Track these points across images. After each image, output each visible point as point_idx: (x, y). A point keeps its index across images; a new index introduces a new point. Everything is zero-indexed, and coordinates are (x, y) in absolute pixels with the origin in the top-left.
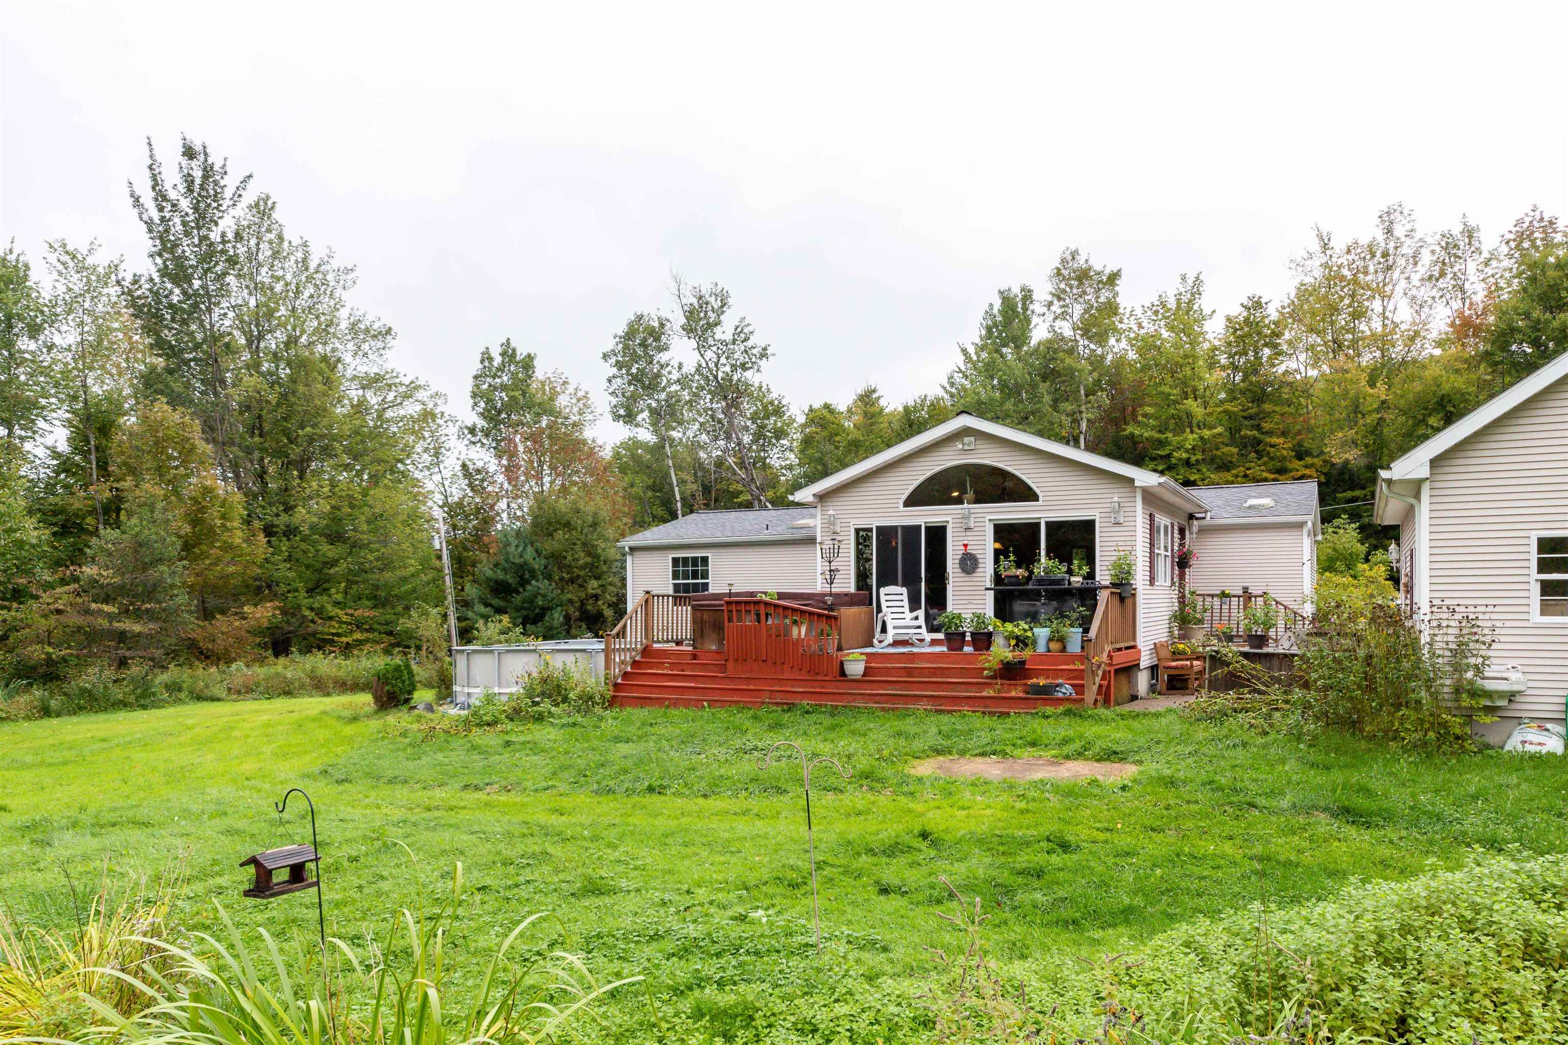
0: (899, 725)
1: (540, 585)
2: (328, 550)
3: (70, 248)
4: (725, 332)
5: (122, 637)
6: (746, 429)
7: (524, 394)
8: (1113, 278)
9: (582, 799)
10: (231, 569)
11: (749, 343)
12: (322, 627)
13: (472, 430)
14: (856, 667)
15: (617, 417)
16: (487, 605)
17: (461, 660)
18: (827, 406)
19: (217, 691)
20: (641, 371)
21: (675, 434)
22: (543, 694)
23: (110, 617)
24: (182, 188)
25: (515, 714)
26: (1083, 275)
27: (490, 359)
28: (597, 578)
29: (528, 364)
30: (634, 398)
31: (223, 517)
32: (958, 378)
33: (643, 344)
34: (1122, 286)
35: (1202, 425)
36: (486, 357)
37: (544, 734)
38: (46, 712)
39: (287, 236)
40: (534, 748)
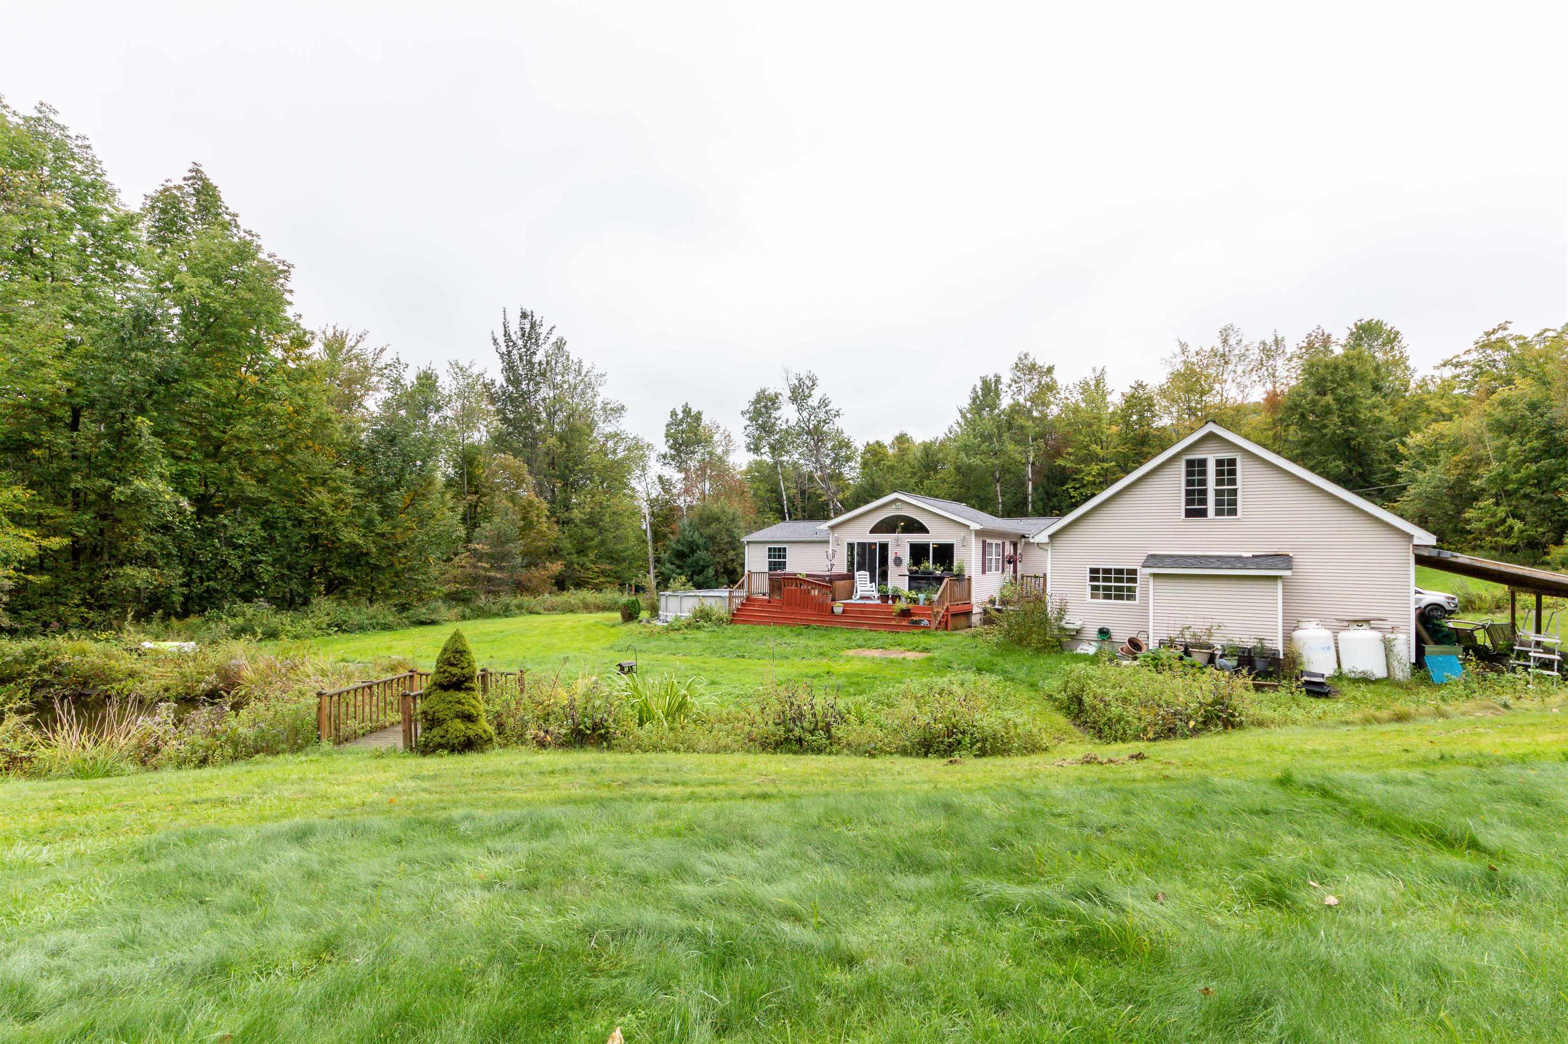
0: (849, 635)
1: (702, 554)
2: (589, 532)
3: (460, 365)
4: (814, 401)
5: (490, 580)
6: (828, 455)
7: (696, 435)
8: (1050, 370)
9: (714, 659)
10: (541, 543)
11: (828, 408)
12: (583, 574)
13: (664, 457)
14: (838, 609)
15: (749, 450)
16: (672, 564)
17: (663, 599)
18: (877, 442)
19: (538, 609)
20: (764, 423)
21: (785, 458)
22: (701, 617)
23: (486, 570)
24: (519, 334)
25: (689, 626)
26: (1032, 368)
27: (676, 415)
28: (734, 550)
29: (698, 417)
30: (760, 439)
31: (537, 516)
32: (956, 427)
33: (766, 407)
34: (1056, 374)
35: (1103, 460)
36: (674, 414)
37: (701, 635)
38: (464, 618)
39: (571, 358)
40: (697, 641)
